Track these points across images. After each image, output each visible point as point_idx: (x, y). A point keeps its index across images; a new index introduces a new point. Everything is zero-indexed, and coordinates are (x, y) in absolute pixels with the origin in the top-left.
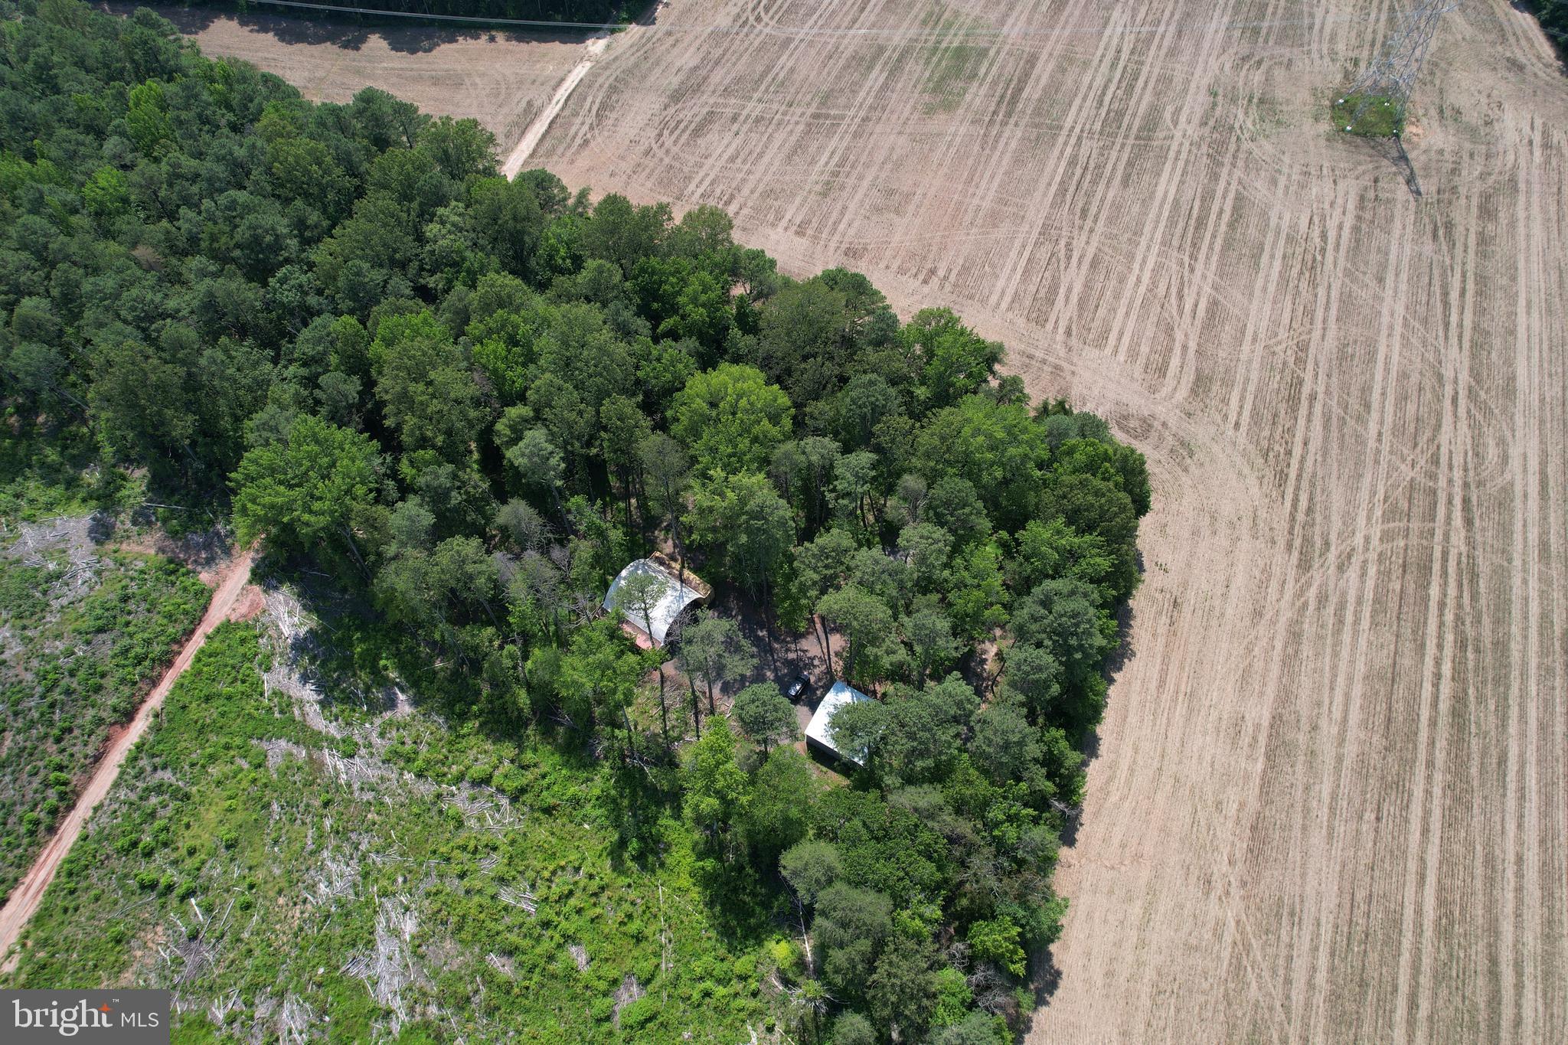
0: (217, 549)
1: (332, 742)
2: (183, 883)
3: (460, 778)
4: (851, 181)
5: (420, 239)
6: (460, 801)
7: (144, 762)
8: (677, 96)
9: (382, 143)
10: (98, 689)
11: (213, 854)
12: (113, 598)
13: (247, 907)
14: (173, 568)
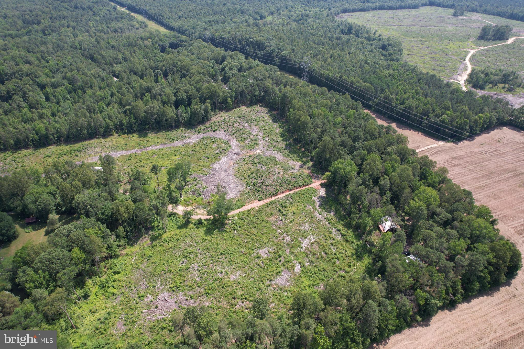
0: (317, 178)
1: (318, 211)
2: (284, 213)
3: (335, 228)
4: (486, 189)
5: (385, 149)
6: (333, 231)
7: (289, 196)
8: (454, 158)
9: (388, 133)
10: (289, 184)
11: (291, 213)
12: (298, 175)
13: (291, 222)
14: (309, 176)
